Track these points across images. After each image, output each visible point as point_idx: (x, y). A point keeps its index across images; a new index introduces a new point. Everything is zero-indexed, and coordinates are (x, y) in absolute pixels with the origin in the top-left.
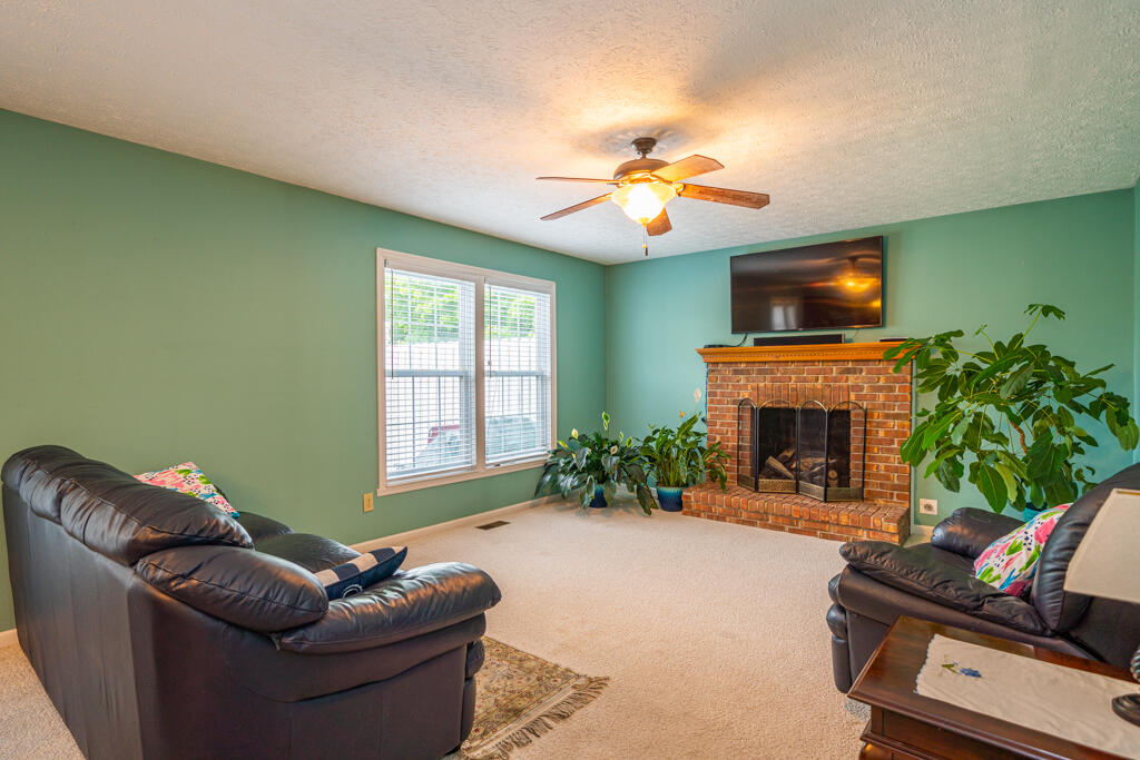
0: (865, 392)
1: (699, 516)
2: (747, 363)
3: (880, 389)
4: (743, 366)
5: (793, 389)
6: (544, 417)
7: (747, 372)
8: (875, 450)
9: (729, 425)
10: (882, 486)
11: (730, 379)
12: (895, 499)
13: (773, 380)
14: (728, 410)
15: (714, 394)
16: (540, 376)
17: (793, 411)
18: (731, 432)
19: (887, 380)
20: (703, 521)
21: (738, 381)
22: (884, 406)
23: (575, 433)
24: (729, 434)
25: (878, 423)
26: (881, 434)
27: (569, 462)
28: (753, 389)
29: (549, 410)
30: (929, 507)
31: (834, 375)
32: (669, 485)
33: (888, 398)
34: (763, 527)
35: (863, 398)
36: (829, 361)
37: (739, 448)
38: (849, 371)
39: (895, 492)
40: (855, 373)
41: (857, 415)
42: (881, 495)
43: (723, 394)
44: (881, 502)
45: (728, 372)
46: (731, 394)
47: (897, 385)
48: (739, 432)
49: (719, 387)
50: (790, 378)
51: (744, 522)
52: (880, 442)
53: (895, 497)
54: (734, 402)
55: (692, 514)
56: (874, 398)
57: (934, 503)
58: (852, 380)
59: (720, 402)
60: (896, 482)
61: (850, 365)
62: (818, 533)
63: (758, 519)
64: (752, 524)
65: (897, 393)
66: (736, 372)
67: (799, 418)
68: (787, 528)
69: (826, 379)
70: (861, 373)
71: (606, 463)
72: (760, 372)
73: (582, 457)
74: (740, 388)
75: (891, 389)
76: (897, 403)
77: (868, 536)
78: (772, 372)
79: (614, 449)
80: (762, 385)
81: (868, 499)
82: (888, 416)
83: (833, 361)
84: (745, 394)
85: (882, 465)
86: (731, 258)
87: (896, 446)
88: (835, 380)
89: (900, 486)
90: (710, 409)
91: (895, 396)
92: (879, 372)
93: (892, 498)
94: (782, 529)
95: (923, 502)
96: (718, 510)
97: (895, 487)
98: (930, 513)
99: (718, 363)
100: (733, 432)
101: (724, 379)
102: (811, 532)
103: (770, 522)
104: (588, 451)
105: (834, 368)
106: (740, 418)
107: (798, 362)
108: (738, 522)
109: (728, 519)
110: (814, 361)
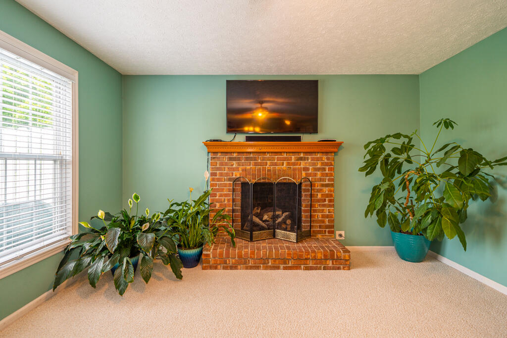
0: (310, 171)
1: (216, 268)
2: (238, 153)
3: (319, 169)
4: (235, 155)
5: (269, 170)
6: (63, 200)
7: (239, 159)
8: (317, 207)
9: (226, 195)
10: (320, 227)
11: (226, 164)
12: (327, 234)
13: (256, 164)
14: (225, 185)
15: (215, 174)
16: (59, 161)
17: (271, 184)
18: (227, 200)
19: (322, 164)
20: (220, 272)
21: (232, 165)
22: (321, 180)
23: (101, 214)
24: (226, 202)
25: (317, 189)
26: (319, 196)
27: (98, 245)
28: (243, 170)
29: (70, 193)
30: (340, 235)
31: (293, 161)
32: (190, 248)
33: (322, 175)
34: (266, 269)
35: (310, 175)
36: (289, 153)
37: (233, 211)
38: (301, 159)
39: (327, 230)
40: (305, 160)
41: (306, 186)
42: (319, 232)
43: (221, 174)
44: (319, 236)
45: (225, 159)
46: (227, 174)
47: (327, 167)
48: (234, 200)
49: (218, 169)
50: (267, 163)
51: (251, 268)
52: (319, 201)
53: (327, 232)
54: (230, 180)
55: (211, 268)
56: (315, 175)
57: (343, 233)
58: (303, 164)
59: (219, 180)
60: (327, 223)
61: (302, 155)
62: (302, 266)
63: (262, 263)
64: (258, 268)
65: (327, 172)
66: (231, 159)
67: (275, 189)
68: (282, 266)
69: (288, 164)
70: (308, 160)
71: (141, 241)
72: (247, 159)
73: (113, 238)
74: (234, 169)
75: (324, 169)
76: (327, 178)
77: (333, 263)
78: (255, 159)
79: (146, 226)
80: (248, 167)
81: (313, 236)
82: (323, 185)
83: (293, 153)
84: (236, 175)
85: (320, 214)
86: (227, 81)
87: (327, 202)
88: (294, 164)
89: (329, 225)
90: (212, 185)
91: (327, 173)
92: (318, 159)
93: (325, 233)
94: (278, 268)
95: (338, 233)
96: (231, 261)
97: (327, 227)
98: (341, 238)
99: (217, 153)
100: (229, 200)
101: (221, 164)
102: (297, 267)
103: (270, 264)
104: (119, 231)
105: (293, 157)
106: (234, 190)
107: (272, 153)
108: (247, 268)
109: (239, 267)
110: (281, 153)
